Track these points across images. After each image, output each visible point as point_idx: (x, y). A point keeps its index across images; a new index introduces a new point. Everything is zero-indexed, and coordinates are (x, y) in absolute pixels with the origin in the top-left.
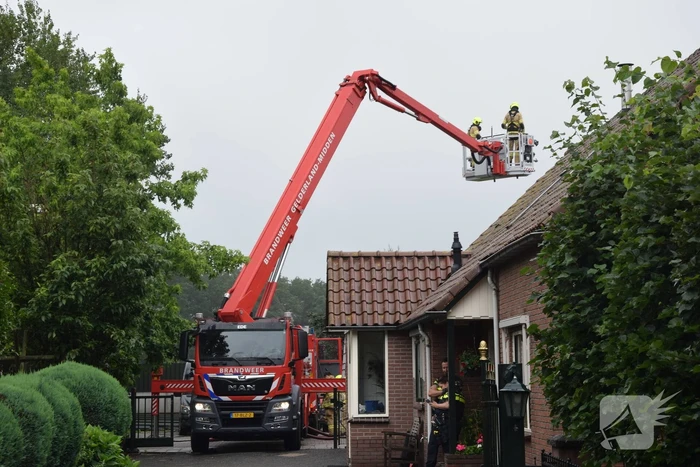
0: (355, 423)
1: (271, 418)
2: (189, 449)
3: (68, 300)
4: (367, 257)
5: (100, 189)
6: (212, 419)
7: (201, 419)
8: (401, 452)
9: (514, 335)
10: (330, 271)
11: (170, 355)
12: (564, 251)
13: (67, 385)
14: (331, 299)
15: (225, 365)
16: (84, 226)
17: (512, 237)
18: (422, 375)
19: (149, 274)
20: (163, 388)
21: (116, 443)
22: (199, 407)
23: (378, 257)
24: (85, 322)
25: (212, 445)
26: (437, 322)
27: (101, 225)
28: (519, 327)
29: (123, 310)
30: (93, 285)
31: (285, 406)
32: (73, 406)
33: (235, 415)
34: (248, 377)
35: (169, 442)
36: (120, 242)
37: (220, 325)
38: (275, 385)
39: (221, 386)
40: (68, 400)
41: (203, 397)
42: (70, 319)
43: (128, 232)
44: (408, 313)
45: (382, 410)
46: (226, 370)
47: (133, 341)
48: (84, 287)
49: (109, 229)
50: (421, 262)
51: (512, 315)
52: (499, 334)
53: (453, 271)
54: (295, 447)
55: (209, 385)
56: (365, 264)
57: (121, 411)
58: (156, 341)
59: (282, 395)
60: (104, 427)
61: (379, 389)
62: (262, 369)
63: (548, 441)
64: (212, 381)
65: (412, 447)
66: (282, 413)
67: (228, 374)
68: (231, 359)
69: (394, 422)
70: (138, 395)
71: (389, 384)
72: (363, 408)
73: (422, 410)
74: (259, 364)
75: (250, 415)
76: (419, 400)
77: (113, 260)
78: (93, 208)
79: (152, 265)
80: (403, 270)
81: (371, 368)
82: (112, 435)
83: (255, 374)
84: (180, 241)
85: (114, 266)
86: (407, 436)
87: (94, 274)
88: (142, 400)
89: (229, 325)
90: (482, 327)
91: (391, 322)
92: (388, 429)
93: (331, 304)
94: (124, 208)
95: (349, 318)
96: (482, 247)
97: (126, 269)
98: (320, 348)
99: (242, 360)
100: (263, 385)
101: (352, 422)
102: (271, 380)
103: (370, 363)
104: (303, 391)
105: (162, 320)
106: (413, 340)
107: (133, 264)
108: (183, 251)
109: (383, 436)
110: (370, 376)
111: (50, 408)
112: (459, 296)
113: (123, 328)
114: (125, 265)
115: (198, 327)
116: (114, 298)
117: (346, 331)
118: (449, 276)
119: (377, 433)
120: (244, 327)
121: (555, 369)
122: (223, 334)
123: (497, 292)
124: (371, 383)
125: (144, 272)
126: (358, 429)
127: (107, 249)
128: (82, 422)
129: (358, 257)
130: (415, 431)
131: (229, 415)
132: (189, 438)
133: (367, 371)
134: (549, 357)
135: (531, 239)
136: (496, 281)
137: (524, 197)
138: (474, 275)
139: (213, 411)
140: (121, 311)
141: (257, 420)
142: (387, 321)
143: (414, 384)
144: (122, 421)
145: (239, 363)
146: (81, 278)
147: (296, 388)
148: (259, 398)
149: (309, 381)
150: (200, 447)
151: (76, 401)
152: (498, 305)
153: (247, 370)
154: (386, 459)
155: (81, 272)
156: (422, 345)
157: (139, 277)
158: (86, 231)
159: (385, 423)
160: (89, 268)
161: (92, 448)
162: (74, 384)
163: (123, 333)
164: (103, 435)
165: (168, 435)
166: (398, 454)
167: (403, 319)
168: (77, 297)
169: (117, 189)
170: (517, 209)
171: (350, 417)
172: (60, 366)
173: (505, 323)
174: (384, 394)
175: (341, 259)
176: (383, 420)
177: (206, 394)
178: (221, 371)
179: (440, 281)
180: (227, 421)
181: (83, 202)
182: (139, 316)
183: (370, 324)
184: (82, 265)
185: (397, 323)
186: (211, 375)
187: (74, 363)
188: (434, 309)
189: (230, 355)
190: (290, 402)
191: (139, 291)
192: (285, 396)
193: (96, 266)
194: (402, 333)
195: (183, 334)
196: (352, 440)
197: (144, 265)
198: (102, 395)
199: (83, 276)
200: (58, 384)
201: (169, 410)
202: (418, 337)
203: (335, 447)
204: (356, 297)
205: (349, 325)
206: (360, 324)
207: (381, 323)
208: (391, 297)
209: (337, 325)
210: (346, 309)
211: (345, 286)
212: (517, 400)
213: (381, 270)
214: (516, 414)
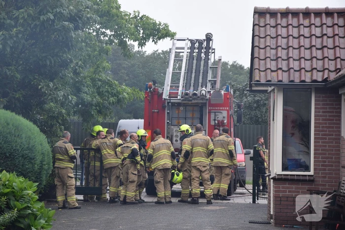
0: (278, 180)
4: (295, 13)
10: (257, 27)
14: (257, 55)
19: (76, 28)
21: (31, 190)
23: (307, 14)
29: (51, 62)
30: (20, 36)
44: (338, 70)
45: (307, 168)
47: (61, 94)
48: (11, 37)
56: (293, 21)
57: (39, 158)
61: (303, 148)
69: (320, 180)
71: (315, 142)
77: (40, 12)
79: (79, 18)
80: (332, 26)
81: (294, 127)
85: (42, 18)
91: (320, 79)
92: (313, 187)
93: (257, 60)
95: (274, 74)
97: (53, 21)
101: (274, 179)
103: (293, 122)
106: (343, 98)
107: (60, 17)
110: (293, 134)
114: (52, 17)
117: (270, 89)
119: (302, 191)
124: (296, 140)
125: (71, 26)
126: (281, 186)
129: (286, 13)
130: (343, 190)
140: (48, 63)
142: (314, 78)
144: (41, 168)
155: (8, 21)
157: (66, 30)
159: (310, 181)
160: (17, 19)
163: (51, 85)
164: (18, 182)
167: (333, 76)
171: (272, 175)
174: (309, 154)
175: (268, 16)
176: (307, 178)
182: (67, 69)
183: (297, 81)
185: (325, 80)
193: (23, 17)
194: (330, 90)
196: (275, 197)
197: (72, 19)
198: (19, 141)
203: (254, 201)
204: (282, 54)
205: (275, 81)
206: (286, 81)
207: (308, 80)
208: (319, 54)
209: (263, 81)
210: (272, 65)
211: (270, 42)
213: (310, 26)
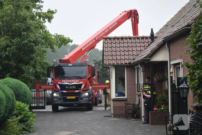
0: (114, 100)
1: (82, 99)
2: (51, 110)
3: (6, 55)
4: (118, 38)
5: (16, 12)
6: (60, 99)
7: (55, 99)
8: (131, 111)
9: (176, 67)
10: (104, 44)
11: (43, 76)
12: (200, 34)
13: (8, 86)
14: (104, 54)
15: (64, 79)
16: (11, 26)
17: (176, 29)
18: (140, 83)
19: (36, 45)
20: (40, 88)
22: (55, 95)
23: (122, 38)
24: (13, 63)
25: (60, 108)
26: (146, 62)
27: (17, 26)
28: (179, 64)
29: (26, 58)
30: (15, 49)
31: (87, 94)
32: (12, 94)
33: (68, 98)
34: (73, 83)
35: (44, 108)
36: (25, 33)
37: (62, 64)
38: (83, 86)
39: (63, 87)
40: (10, 92)
41: (56, 91)
42: (7, 62)
43: (28, 29)
44: (134, 59)
45: (124, 95)
46: (65, 81)
47: (31, 70)
48: (11, 50)
49: (20, 28)
50: (139, 40)
51: (175, 59)
52: (170, 67)
53: (151, 43)
54: (91, 109)
55: (58, 87)
56: (118, 41)
57: (28, 96)
58: (38, 70)
59: (85, 90)
60: (23, 102)
61: (123, 88)
62: (78, 81)
63: (192, 106)
64: (59, 85)
65: (136, 109)
66: (86, 97)
67: (65, 82)
68: (66, 77)
69: (129, 100)
70: (32, 90)
71: (127, 86)
72: (117, 95)
73: (140, 95)
74: (77, 79)
75: (74, 97)
76: (138, 92)
77: (22, 40)
78: (14, 20)
79: (37, 41)
80: (131, 43)
81: (120, 80)
82: (25, 105)
83: (75, 82)
84: (46, 32)
85: (23, 42)
86: (134, 105)
87: (15, 45)
88: (33, 92)
89: (66, 64)
90: (164, 64)
91: (128, 63)
92: (126, 102)
93: (105, 56)
94: (26, 20)
95: (112, 61)
96: (162, 34)
97: (27, 43)
98: (98, 72)
99: (71, 77)
100: (78, 86)
101: (113, 100)
102: (82, 85)
103: (119, 78)
104: (93, 88)
105: (40, 63)
106: (136, 69)
108: (49, 37)
109: (125, 105)
110: (119, 83)
111: (4, 95)
112: (155, 52)
113: (26, 65)
114: (27, 42)
115: (54, 65)
116: (23, 54)
117: (110, 66)
118: (149, 45)
119: (123, 104)
120: (71, 65)
121: (196, 79)
122: (63, 68)
123: (169, 51)
124: (120, 85)
125: (34, 45)
126: (115, 103)
127: (20, 36)
128: (15, 100)
129: (115, 38)
130: (137, 103)
131: (66, 98)
132: (51, 106)
133: (118, 81)
134: (193, 75)
135: (185, 30)
136: (169, 47)
137: (177, 14)
138: (160, 45)
139: (60, 96)
140: (26, 59)
141: (76, 99)
142: (126, 62)
143: (136, 86)
144: (29, 100)
145: (69, 78)
146: (10, 46)
147: (90, 87)
148: (77, 91)
149: (95, 85)
150: (55, 110)
151: (13, 92)
152: (170, 56)
153: (73, 81)
154: (126, 113)
155: (10, 44)
156: (140, 71)
158: (11, 29)
159: (126, 100)
160: (13, 43)
161: (19, 109)
162: (10, 86)
163: (27, 67)
164: (22, 105)
165: (43, 105)
166: (130, 112)
167: (132, 62)
168: (9, 54)
170: (174, 19)
171: (112, 99)
172: (5, 79)
173: (172, 63)
174: (125, 90)
175: (108, 39)
176: (124, 99)
177: (58, 90)
178: (63, 81)
179: (146, 47)
180: (65, 100)
181: (10, 17)
182: (33, 61)
183: (119, 63)
184: (11, 42)
185: (130, 63)
186: (59, 83)
187: (10, 78)
188: (145, 58)
189: (66, 75)
190: (89, 93)
191: (32, 51)
192: (87, 90)
193: (16, 42)
194: (131, 67)
195: (48, 68)
196: (113, 106)
197: (34, 42)
199: (11, 45)
200: (6, 86)
201: (43, 96)
202: (138, 68)
203: (105, 109)
204: (114, 53)
205: (112, 64)
206: (116, 64)
207: (124, 63)
208: (127, 53)
209: (107, 64)
210: (111, 58)
211: (109, 49)
212: (185, 91)
213: (123, 43)
214: (185, 96)
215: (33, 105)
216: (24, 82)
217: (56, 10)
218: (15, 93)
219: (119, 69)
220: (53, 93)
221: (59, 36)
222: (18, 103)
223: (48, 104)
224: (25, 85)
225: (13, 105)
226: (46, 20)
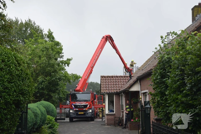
0: (107, 115)
1: (88, 114)
2: (69, 121)
3: (42, 87)
4: (110, 77)
5: (49, 62)
6: (74, 114)
7: (71, 114)
8: (118, 121)
9: (145, 94)
10: (101, 80)
11: (64, 99)
12: (158, 75)
13: (43, 106)
14: (101, 86)
15: (77, 102)
16: (45, 70)
17: (144, 72)
18: (123, 104)
19: (60, 81)
20: (62, 107)
21: (54, 119)
22: (71, 111)
23: (112, 77)
24: (46, 92)
25: (74, 120)
26: (126, 92)
27: (49, 70)
28: (146, 93)
29: (54, 89)
30: (47, 83)
31: (91, 111)
32: (44, 111)
33: (79, 113)
34: (82, 104)
35: (64, 119)
36: (53, 74)
37: (76, 92)
38: (88, 106)
39: (76, 106)
40: (43, 109)
42: (42, 91)
43: (55, 71)
44: (119, 90)
45: (114, 112)
46: (77, 103)
47: (56, 96)
48: (45, 84)
49: (51, 71)
50: (122, 78)
51: (144, 90)
52: (141, 94)
53: (130, 80)
54: (93, 120)
55: (73, 106)
56: (109, 78)
57: (54, 112)
58: (61, 96)
60: (51, 116)
61: (113, 107)
62: (85, 103)
63: (154, 119)
64: (74, 105)
65: (121, 120)
66: (90, 113)
67: (78, 104)
68: (78, 100)
69: (116, 114)
70: (57, 108)
71: (115, 106)
72: (109, 111)
73: (123, 112)
74: (85, 101)
75: (83, 113)
76: (122, 110)
78: (47, 66)
80: (118, 80)
81: (111, 102)
82: (53, 118)
83: (84, 104)
84: (66, 73)
85: (52, 79)
86: (119, 118)
87: (47, 81)
88: (58, 110)
89: (78, 92)
90: (137, 93)
91: (116, 92)
92: (115, 116)
93: (102, 88)
94: (54, 66)
95: (106, 91)
96: (136, 74)
97: (55, 80)
98: (98, 98)
99: (81, 100)
100: (85, 106)
101: (106, 115)
102: (88, 105)
103: (111, 101)
104: (95, 107)
105: (62, 91)
106: (121, 96)
107: (56, 79)
108: (67, 75)
109: (114, 118)
110: (110, 104)
111: (40, 111)
112: (132, 86)
113: (54, 93)
115: (71, 93)
116: (52, 86)
117: (105, 94)
118: (129, 81)
119: (112, 117)
120: (81, 93)
121: (156, 102)
122: (76, 94)
123: (141, 85)
124: (111, 106)
125: (59, 80)
126: (108, 116)
127: (50, 75)
128: (46, 114)
129: (108, 77)
130: (121, 116)
131: (78, 113)
132: (69, 118)
133: (110, 103)
134: (154, 99)
135: (149, 72)
136: (140, 82)
137: (145, 63)
138: (135, 81)
139: (74, 112)
141: (84, 114)
142: (114, 91)
143: (121, 106)
144: (55, 114)
145: (80, 101)
146: (44, 82)
147: (93, 107)
148: (85, 109)
149: (96, 105)
150: (71, 120)
151: (45, 110)
152: (141, 88)
153: (82, 103)
154: (115, 123)
156: (123, 97)
158: (46, 71)
159: (114, 115)
160: (46, 80)
161: (48, 120)
162: (44, 106)
163: (54, 94)
164: (51, 117)
165: (64, 118)
166: (117, 122)
167: (118, 91)
168: (44, 86)
169: (52, 61)
170: (144, 65)
171: (106, 114)
172: (41, 102)
173: (142, 92)
174: (114, 108)
175: (104, 77)
177: (73, 108)
178: (76, 103)
179: (126, 82)
180: (77, 114)
181: (45, 65)
182: (57, 90)
183: (111, 92)
184: (45, 79)
185: (117, 92)
186: (74, 104)
187: (44, 101)
188: (126, 89)
189: (78, 99)
190: (92, 110)
191: (58, 85)
192: (91, 109)
193: (48, 79)
194: (118, 94)
195: (67, 94)
196: (107, 119)
199: (45, 81)
200: (41, 106)
201: (64, 112)
202: (122, 95)
203: (102, 120)
204: (107, 86)
205: (106, 92)
206: (108, 92)
208: (115, 86)
209: (103, 92)
210: (105, 89)
211: (105, 83)
212: (149, 109)
213: (113, 80)
214: (148, 112)
215: (58, 118)
216: (52, 103)
217: (72, 58)
218: (46, 110)
219: (111, 95)
220: (70, 110)
221: (74, 75)
222: (48, 116)
223: (67, 117)
224: (53, 105)
225: (45, 117)
226: (66, 65)
